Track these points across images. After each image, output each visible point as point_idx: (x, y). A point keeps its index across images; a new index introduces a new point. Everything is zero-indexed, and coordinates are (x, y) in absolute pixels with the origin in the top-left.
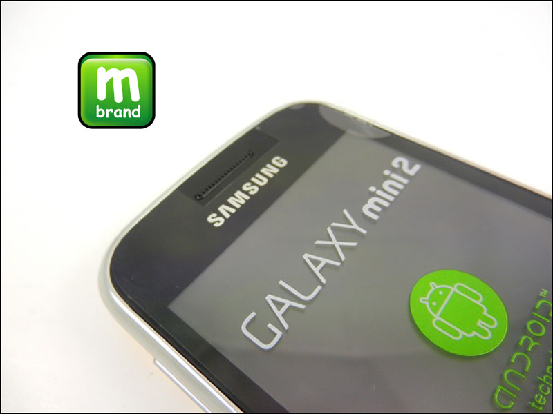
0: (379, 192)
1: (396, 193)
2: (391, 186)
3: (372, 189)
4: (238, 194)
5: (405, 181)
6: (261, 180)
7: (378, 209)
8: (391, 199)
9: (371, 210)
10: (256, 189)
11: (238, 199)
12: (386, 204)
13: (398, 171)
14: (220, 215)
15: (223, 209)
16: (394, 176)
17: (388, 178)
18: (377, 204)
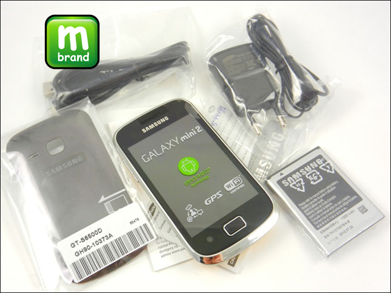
0: (188, 135)
1: (191, 136)
2: (192, 134)
3: (186, 133)
4: (152, 125)
5: (196, 133)
6: (159, 123)
7: (185, 139)
8: (189, 137)
9: (183, 139)
10: (157, 125)
11: (152, 127)
12: (187, 138)
13: (196, 130)
14: (146, 129)
15: (147, 128)
16: (194, 131)
17: (192, 131)
18: (185, 137)
